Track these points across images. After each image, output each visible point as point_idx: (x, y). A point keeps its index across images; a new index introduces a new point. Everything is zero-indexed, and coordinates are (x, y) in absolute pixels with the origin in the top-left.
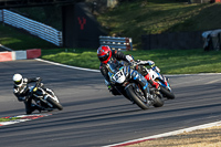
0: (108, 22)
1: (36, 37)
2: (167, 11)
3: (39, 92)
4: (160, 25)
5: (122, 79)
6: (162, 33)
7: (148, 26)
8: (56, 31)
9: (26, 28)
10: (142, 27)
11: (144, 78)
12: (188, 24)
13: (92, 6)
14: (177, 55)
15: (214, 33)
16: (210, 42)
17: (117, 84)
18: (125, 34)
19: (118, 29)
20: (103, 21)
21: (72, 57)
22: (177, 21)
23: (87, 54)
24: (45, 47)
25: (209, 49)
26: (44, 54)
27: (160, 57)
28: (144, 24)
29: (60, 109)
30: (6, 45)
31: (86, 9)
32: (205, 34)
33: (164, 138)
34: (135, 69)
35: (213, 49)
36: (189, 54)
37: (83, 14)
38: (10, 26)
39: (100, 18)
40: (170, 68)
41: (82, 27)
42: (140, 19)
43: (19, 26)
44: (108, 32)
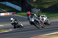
0: (34, 5)
3: (17, 23)
4: (47, 6)
6: (48, 8)
7: (44, 6)
9: (12, 7)
10: (42, 6)
11: (39, 20)
14: (52, 14)
17: (32, 22)
18: (38, 8)
19: (36, 7)
21: (24, 14)
22: (52, 5)
24: (17, 11)
26: (17, 13)
27: (47, 14)
28: (43, 5)
30: (7, 11)
31: (28, 2)
33: (48, 35)
34: (37, 18)
36: (55, 14)
39: (31, 4)
40: (50, 17)
42: (42, 4)
43: (10, 6)
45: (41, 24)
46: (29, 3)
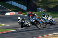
0: (39, 5)
1: (20, 8)
4: (53, 5)
6: (53, 7)
7: (50, 6)
8: (25, 7)
9: (18, 6)
10: (48, 6)
11: (40, 20)
30: (12, 11)
31: (33, 1)
37: (33, 2)
38: (14, 6)
39: (37, 4)
41: (32, 6)
43: (16, 6)
44: (39, 7)
45: (42, 24)
46: (34, 3)
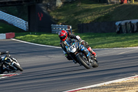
0: (57, 16)
1: (12, 25)
2: (94, 9)
3: (8, 60)
4: (89, 18)
5: (74, 50)
6: (91, 23)
8: (24, 22)
9: (6, 19)
10: (78, 19)
12: (106, 17)
13: (47, 6)
14: (100, 37)
15: (123, 23)
16: (121, 28)
17: (71, 53)
18: (67, 23)
19: (63, 20)
20: (54, 15)
21: (34, 38)
22: (99, 15)
23: (43, 36)
24: (17, 31)
25: (120, 32)
26: (16, 35)
27: (89, 38)
28: (79, 17)
29: (21, 71)
31: (43, 8)
32: (117, 23)
33: (91, 88)
35: (122, 32)
36: (107, 36)
37: (41, 11)
39: (52, 13)
41: (40, 19)
42: (76, 14)
43: (1, 18)
44: (56, 22)
46: (45, 11)
